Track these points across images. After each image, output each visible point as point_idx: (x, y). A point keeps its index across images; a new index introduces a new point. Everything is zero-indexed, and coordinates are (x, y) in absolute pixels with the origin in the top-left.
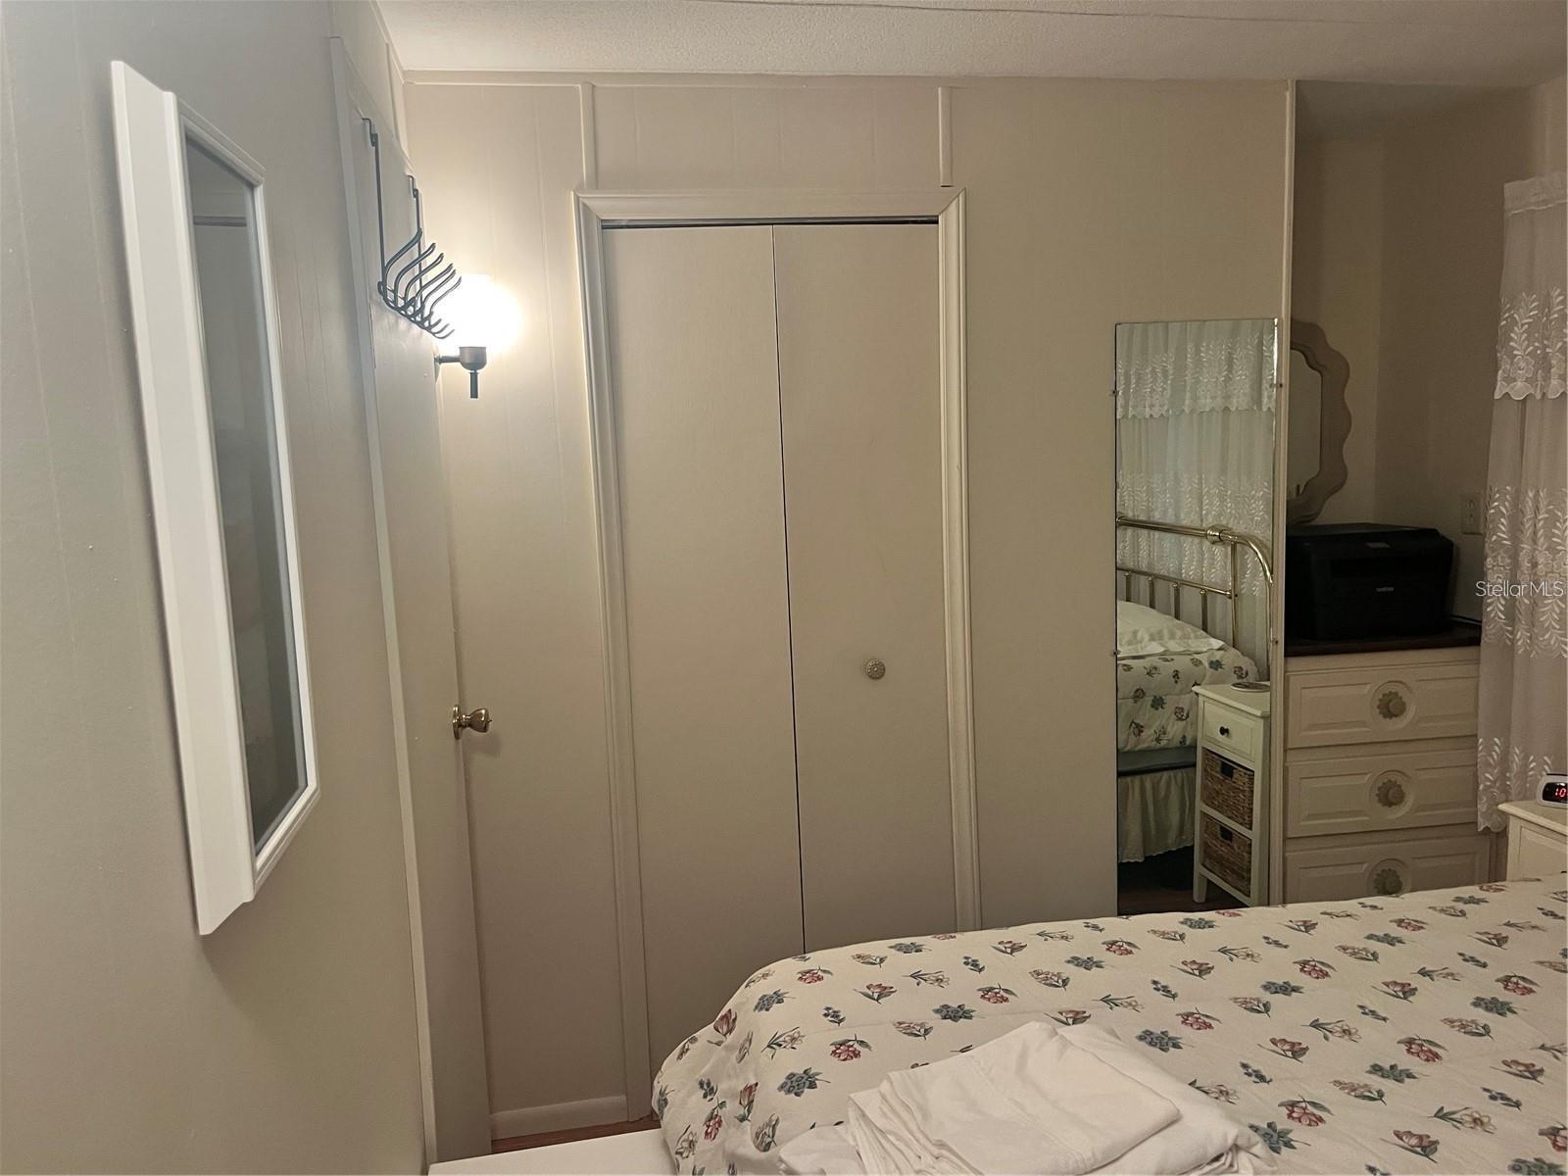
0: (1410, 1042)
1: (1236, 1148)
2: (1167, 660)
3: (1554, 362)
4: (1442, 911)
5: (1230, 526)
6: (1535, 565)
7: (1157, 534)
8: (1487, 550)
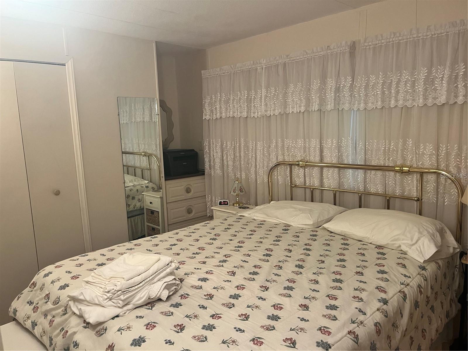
0: (199, 248)
1: (171, 262)
2: (135, 187)
3: (214, 111)
4: (202, 226)
5: (147, 151)
6: (214, 156)
7: (128, 155)
8: (204, 154)
